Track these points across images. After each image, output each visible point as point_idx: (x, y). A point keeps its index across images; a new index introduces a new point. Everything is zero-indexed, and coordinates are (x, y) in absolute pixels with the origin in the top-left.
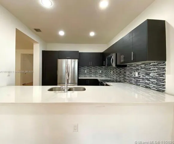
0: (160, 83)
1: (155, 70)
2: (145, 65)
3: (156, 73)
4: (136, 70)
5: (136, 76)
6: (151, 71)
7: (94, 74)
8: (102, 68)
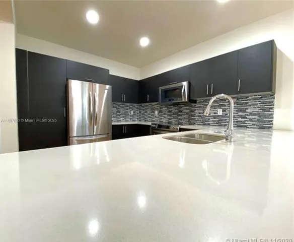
0: (265, 119)
1: (256, 105)
2: (238, 99)
3: (258, 108)
4: (218, 106)
5: (219, 114)
6: (249, 106)
7: (123, 117)
8: (134, 107)
